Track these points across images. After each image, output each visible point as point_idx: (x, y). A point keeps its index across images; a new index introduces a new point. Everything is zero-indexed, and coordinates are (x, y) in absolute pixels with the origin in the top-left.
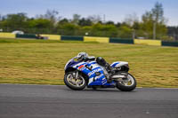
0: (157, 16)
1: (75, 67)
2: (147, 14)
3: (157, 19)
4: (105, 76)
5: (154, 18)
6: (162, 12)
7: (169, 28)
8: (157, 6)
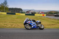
0: (5, 4)
2: (2, 4)
3: (5, 5)
4: (36, 25)
5: (4, 5)
6: (7, 3)
7: (9, 8)
8: (5, 1)
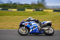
1: (23, 24)
